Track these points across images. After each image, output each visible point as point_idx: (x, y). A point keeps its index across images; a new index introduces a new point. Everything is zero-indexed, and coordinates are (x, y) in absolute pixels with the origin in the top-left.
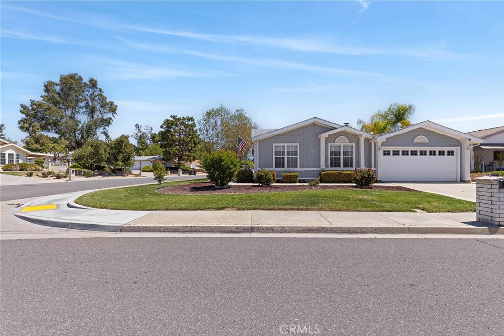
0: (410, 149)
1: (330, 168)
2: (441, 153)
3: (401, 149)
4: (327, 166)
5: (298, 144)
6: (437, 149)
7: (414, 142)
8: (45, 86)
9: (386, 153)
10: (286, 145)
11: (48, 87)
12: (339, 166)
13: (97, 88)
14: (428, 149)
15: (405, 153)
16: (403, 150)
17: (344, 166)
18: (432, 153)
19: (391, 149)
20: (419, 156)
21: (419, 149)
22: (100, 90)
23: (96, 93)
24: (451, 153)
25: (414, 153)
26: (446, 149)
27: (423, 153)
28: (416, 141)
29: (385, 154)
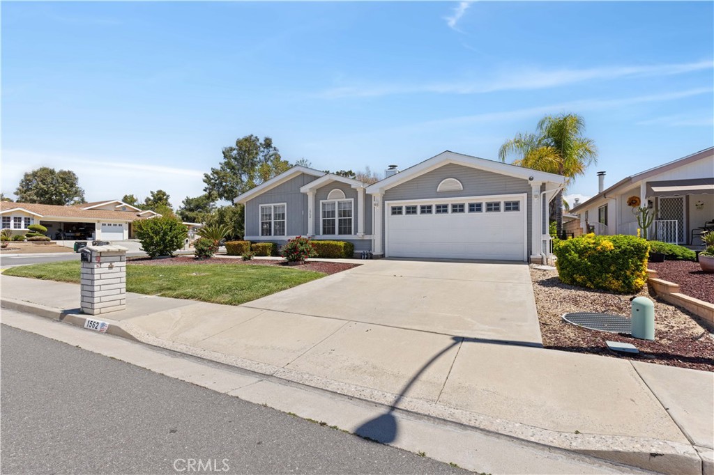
0: (434, 202)
1: (321, 236)
2: (493, 207)
3: (419, 203)
4: (317, 232)
5: (285, 204)
6: (484, 200)
7: (438, 190)
8: (223, 153)
9: (396, 211)
10: (272, 205)
11: (226, 154)
12: (334, 233)
13: (272, 147)
14: (466, 201)
15: (426, 210)
16: (423, 204)
17: (340, 233)
18: (475, 208)
19: (404, 203)
20: (450, 214)
21: (450, 201)
22: (275, 149)
23: (271, 153)
24: (513, 206)
25: (442, 209)
26: (502, 199)
27: (458, 208)
28: (442, 187)
29: (394, 213)
